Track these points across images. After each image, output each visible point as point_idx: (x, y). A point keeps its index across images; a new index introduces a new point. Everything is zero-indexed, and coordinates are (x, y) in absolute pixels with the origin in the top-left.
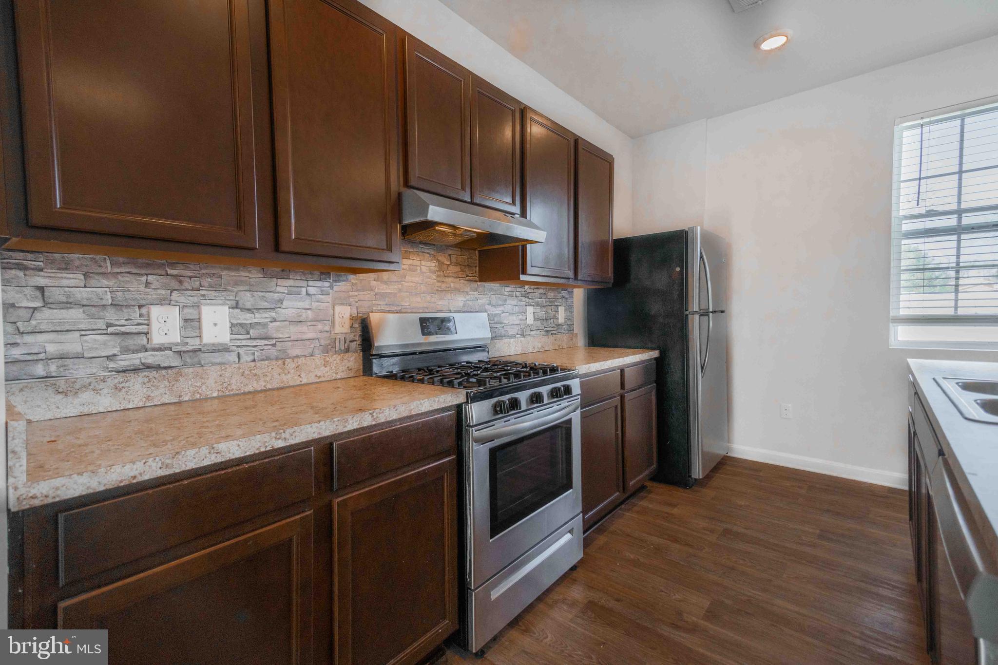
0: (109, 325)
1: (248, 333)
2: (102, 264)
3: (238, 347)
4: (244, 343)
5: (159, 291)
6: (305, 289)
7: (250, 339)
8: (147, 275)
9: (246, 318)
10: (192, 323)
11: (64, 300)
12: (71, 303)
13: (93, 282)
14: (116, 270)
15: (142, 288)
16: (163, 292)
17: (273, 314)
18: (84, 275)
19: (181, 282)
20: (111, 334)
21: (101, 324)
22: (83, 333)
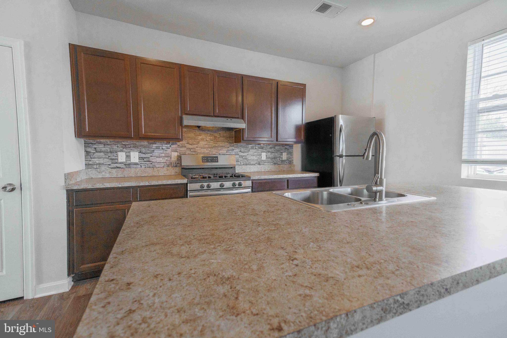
0: (109, 157)
1: (144, 160)
2: (108, 142)
3: (141, 163)
4: (143, 163)
5: (120, 148)
6: (161, 147)
7: (144, 161)
8: (118, 144)
9: (144, 156)
10: (128, 157)
11: (100, 151)
12: (101, 151)
13: (105, 146)
14: (111, 143)
15: (116, 148)
16: (121, 148)
17: (151, 155)
18: (104, 145)
19: (126, 146)
20: (110, 159)
21: (107, 157)
22: (104, 158)
